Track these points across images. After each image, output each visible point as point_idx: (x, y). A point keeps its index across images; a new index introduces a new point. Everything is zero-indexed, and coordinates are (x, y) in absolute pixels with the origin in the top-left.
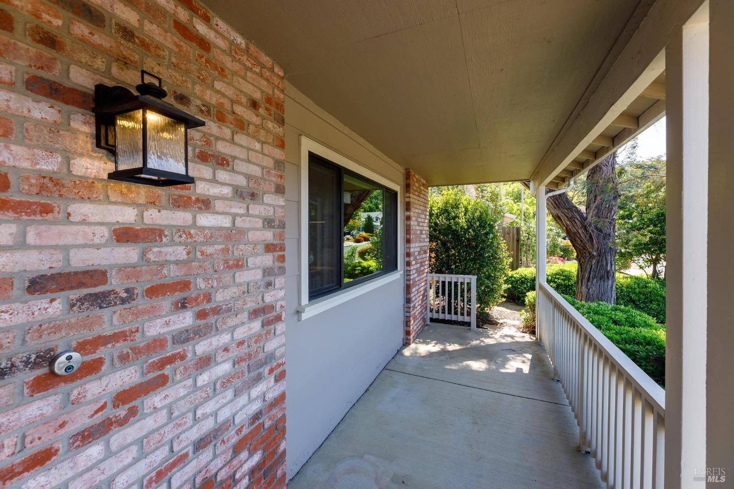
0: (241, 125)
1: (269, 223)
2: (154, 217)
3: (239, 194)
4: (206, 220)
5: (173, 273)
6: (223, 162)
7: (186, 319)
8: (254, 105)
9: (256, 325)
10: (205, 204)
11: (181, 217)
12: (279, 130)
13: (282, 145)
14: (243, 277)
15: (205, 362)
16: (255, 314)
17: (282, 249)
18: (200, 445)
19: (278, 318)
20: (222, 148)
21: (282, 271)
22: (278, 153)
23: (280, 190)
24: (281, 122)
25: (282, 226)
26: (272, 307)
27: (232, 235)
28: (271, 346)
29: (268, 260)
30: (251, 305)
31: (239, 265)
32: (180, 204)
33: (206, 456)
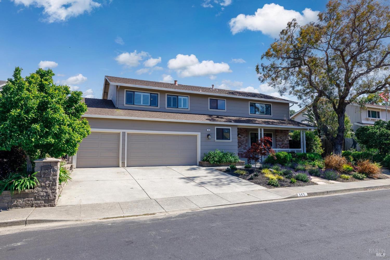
0: (244, 133)
1: (246, 139)
2: (239, 139)
3: (244, 137)
4: (242, 139)
5: (240, 142)
6: (243, 136)
7: (241, 144)
8: (244, 131)
9: (245, 146)
10: (242, 138)
11: (240, 139)
12: (247, 132)
13: (247, 133)
14: (244, 143)
15: (242, 147)
16: (245, 145)
17: (247, 141)
18: (242, 151)
19: (247, 146)
20: (242, 135)
21: (247, 143)
22: (247, 134)
23: (247, 137)
24: (247, 131)
25: (247, 139)
26: (246, 145)
27: (243, 140)
28: (246, 148)
29: (246, 142)
30: (245, 144)
31: (244, 142)
32: (240, 138)
33: (242, 152)
